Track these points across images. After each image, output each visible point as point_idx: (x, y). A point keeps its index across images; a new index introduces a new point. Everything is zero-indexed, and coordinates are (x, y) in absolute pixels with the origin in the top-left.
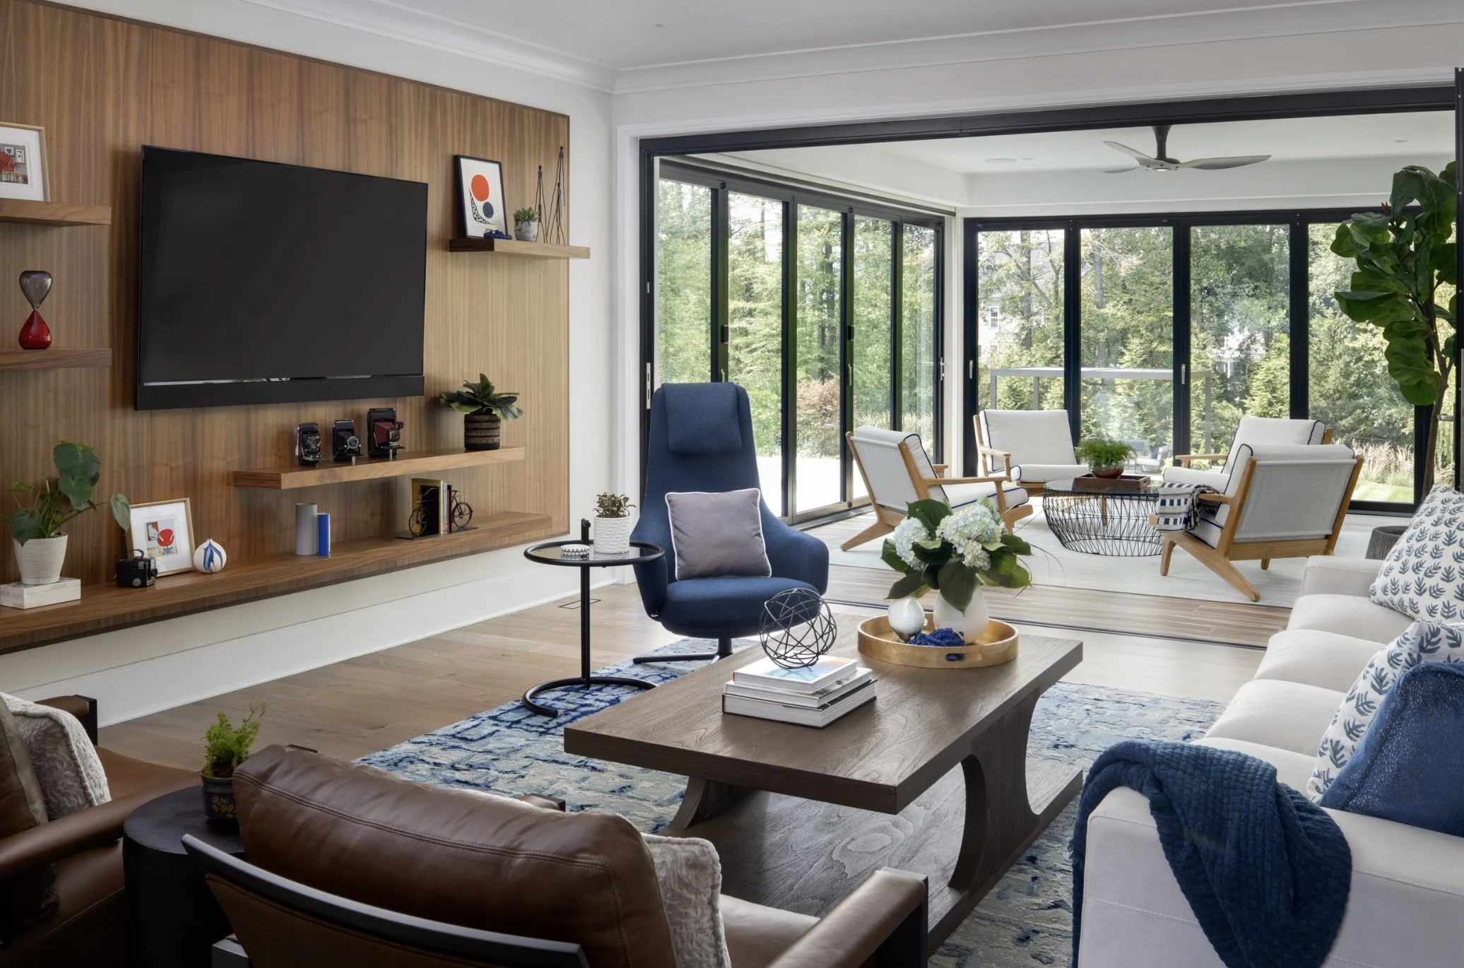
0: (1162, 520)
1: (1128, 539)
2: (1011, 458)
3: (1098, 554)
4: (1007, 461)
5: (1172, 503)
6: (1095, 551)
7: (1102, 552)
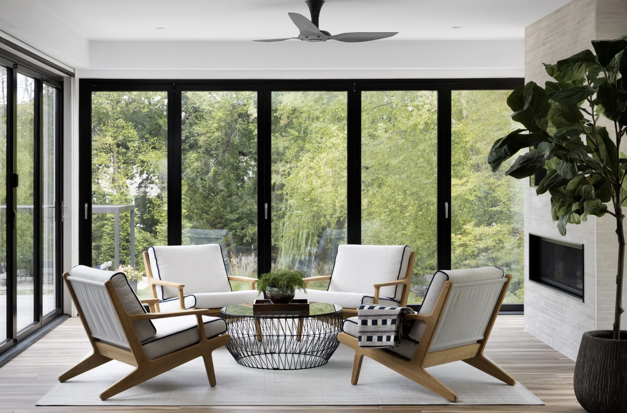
0: (364, 338)
1: (305, 354)
2: (184, 289)
3: (278, 369)
4: (181, 291)
5: (375, 323)
6: (275, 367)
7: (281, 367)
